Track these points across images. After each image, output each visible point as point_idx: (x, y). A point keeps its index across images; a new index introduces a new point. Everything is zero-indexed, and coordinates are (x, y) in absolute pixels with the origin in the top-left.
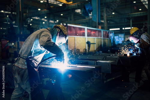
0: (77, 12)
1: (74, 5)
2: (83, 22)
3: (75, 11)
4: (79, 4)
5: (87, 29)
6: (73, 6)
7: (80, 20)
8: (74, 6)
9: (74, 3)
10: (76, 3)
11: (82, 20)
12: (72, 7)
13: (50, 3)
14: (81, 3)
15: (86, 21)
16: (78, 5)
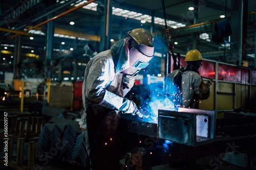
0: (204, 38)
1: (199, 27)
2: (214, 56)
3: (199, 37)
4: (207, 25)
5: (219, 64)
6: (196, 27)
7: (208, 53)
8: (197, 29)
9: (199, 23)
10: (202, 23)
11: (211, 53)
12: (194, 29)
13: (158, 25)
14: (211, 23)
15: (219, 55)
16: (205, 27)
